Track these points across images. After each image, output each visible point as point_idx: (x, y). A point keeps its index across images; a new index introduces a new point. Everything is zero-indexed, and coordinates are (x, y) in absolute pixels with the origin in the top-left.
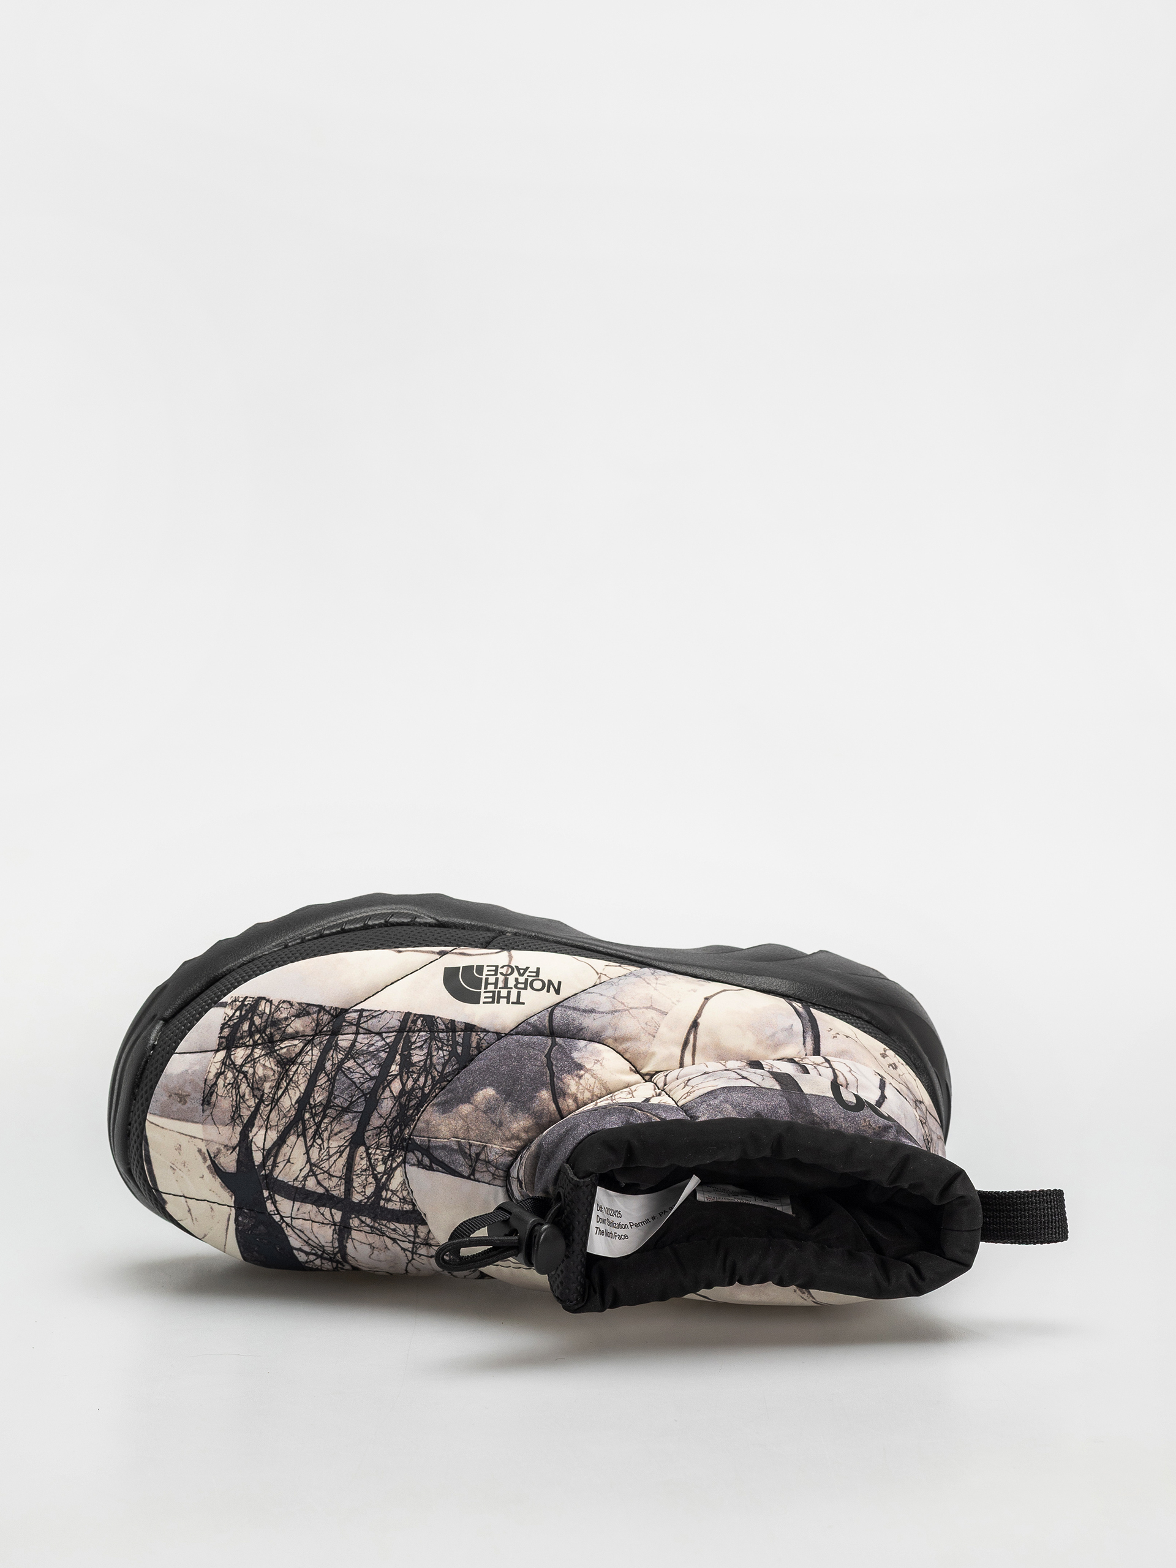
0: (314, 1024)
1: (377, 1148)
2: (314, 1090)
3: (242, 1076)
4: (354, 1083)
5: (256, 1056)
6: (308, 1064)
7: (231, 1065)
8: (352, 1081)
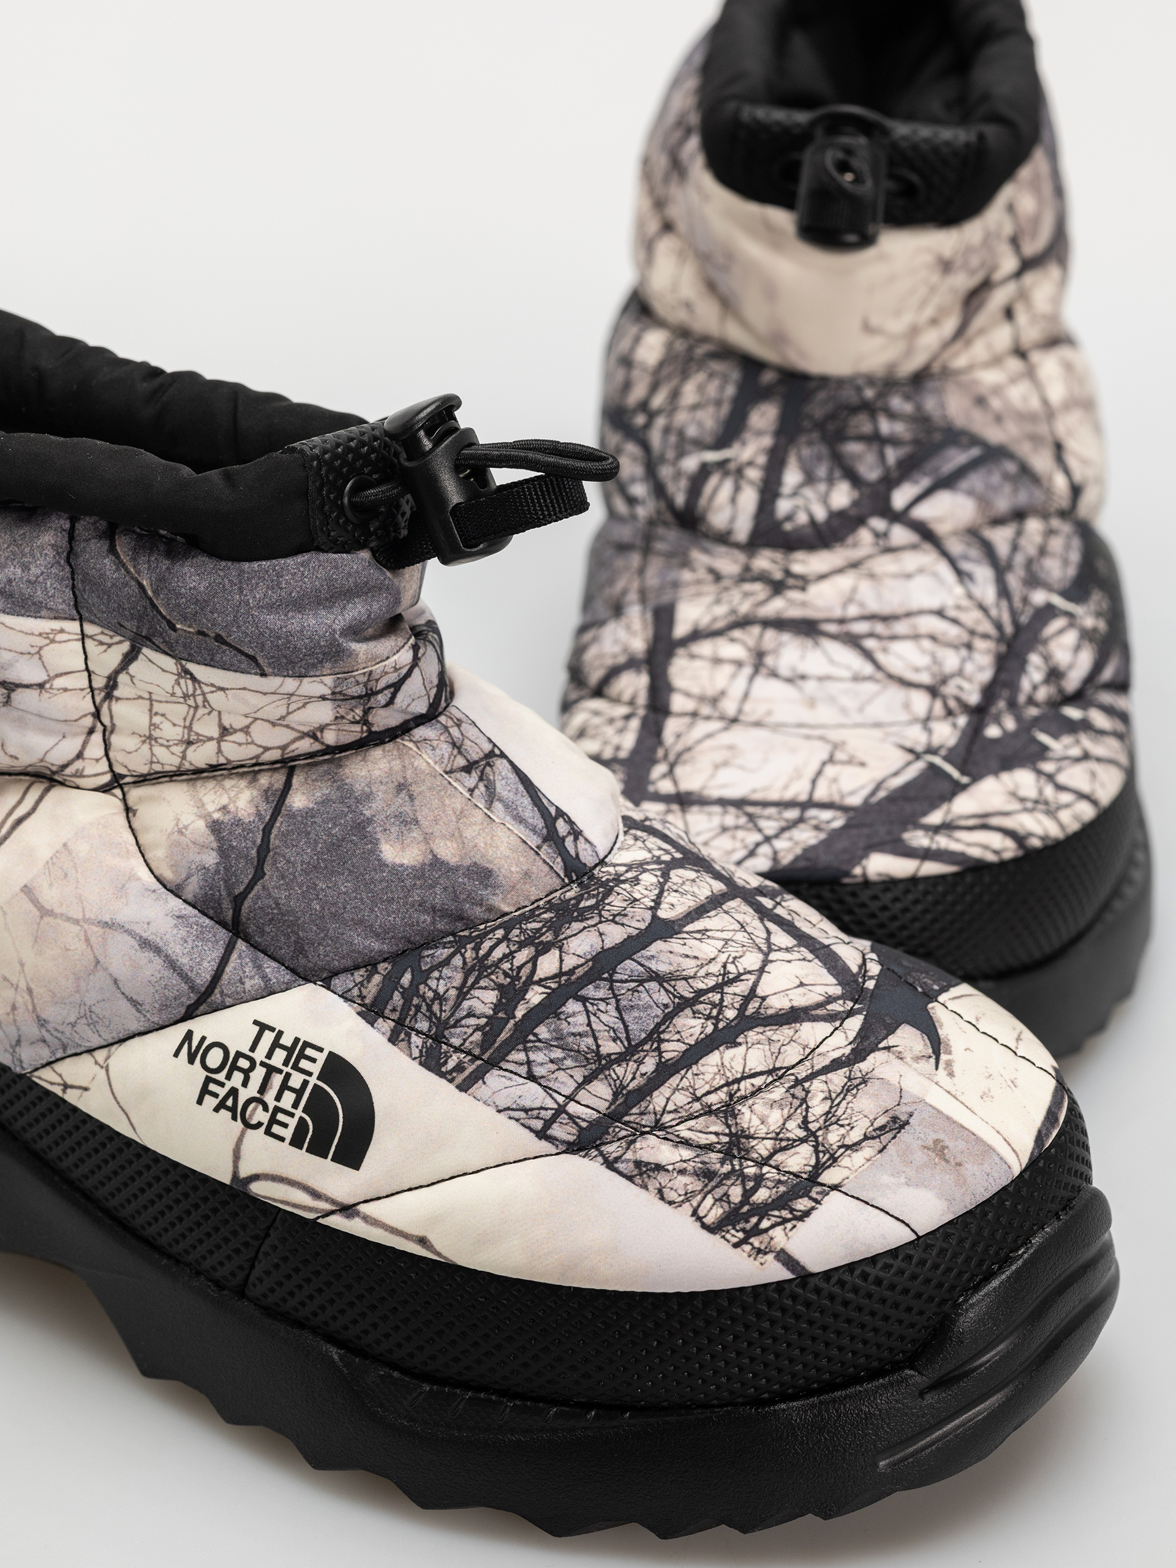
0: (638, 1145)
1: (636, 900)
2: (697, 1042)
3: (811, 1126)
4: (618, 1009)
5: (769, 1144)
6: (682, 1089)
7: (823, 1152)
8: (621, 1014)
